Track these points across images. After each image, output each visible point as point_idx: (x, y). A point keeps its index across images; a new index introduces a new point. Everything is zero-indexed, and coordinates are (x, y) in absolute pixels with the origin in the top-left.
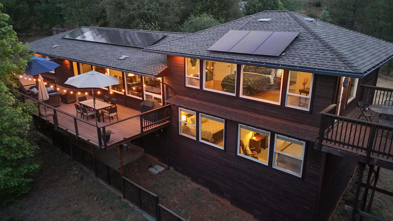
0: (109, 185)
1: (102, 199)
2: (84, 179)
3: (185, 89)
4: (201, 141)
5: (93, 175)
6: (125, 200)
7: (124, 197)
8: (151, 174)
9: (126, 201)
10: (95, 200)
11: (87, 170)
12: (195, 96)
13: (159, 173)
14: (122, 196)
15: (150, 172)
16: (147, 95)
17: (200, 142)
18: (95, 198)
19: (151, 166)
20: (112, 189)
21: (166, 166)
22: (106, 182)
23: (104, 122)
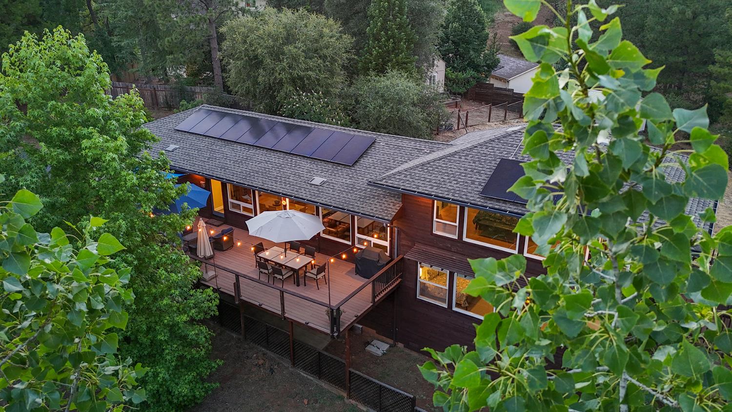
0: (320, 378)
1: (316, 401)
2: (275, 371)
3: (432, 237)
4: (455, 309)
5: (286, 363)
6: (351, 400)
7: (350, 397)
8: (372, 356)
9: (353, 402)
10: (306, 403)
11: (273, 356)
12: (447, 247)
13: (384, 354)
14: (345, 395)
15: (369, 352)
16: (359, 239)
17: (454, 311)
18: (306, 401)
19: (368, 343)
20: (324, 385)
21: (391, 342)
22: (312, 375)
23: (305, 285)
